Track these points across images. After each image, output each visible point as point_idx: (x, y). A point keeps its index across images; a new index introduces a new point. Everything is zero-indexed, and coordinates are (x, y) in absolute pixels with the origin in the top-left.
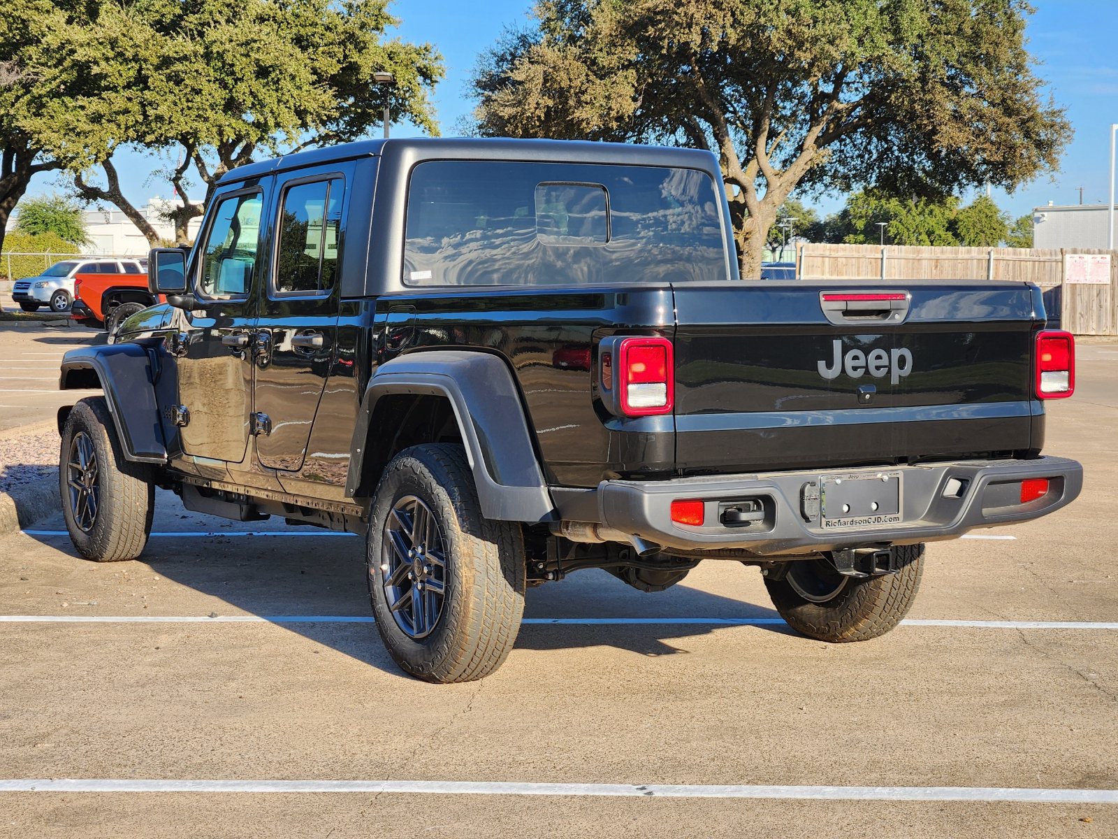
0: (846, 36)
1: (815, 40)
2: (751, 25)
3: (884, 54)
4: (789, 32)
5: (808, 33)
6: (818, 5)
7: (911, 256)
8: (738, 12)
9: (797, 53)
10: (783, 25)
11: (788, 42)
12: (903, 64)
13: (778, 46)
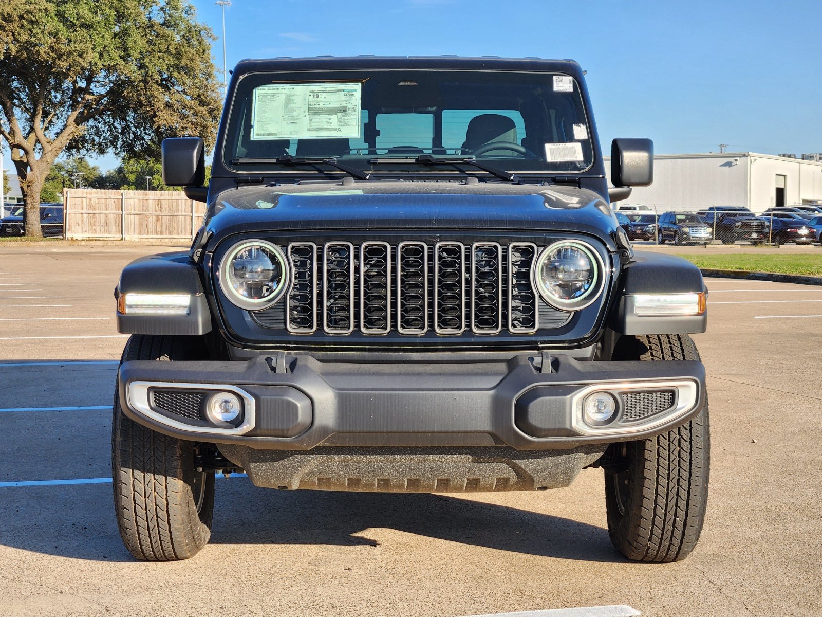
0: (90, 51)
1: (69, 54)
2: (26, 42)
3: (117, 64)
4: (52, 48)
5: (64, 49)
6: (71, 30)
7: (141, 197)
8: (16, 34)
9: (58, 62)
10: (47, 43)
11: (51, 54)
12: (131, 70)
13: (45, 56)
